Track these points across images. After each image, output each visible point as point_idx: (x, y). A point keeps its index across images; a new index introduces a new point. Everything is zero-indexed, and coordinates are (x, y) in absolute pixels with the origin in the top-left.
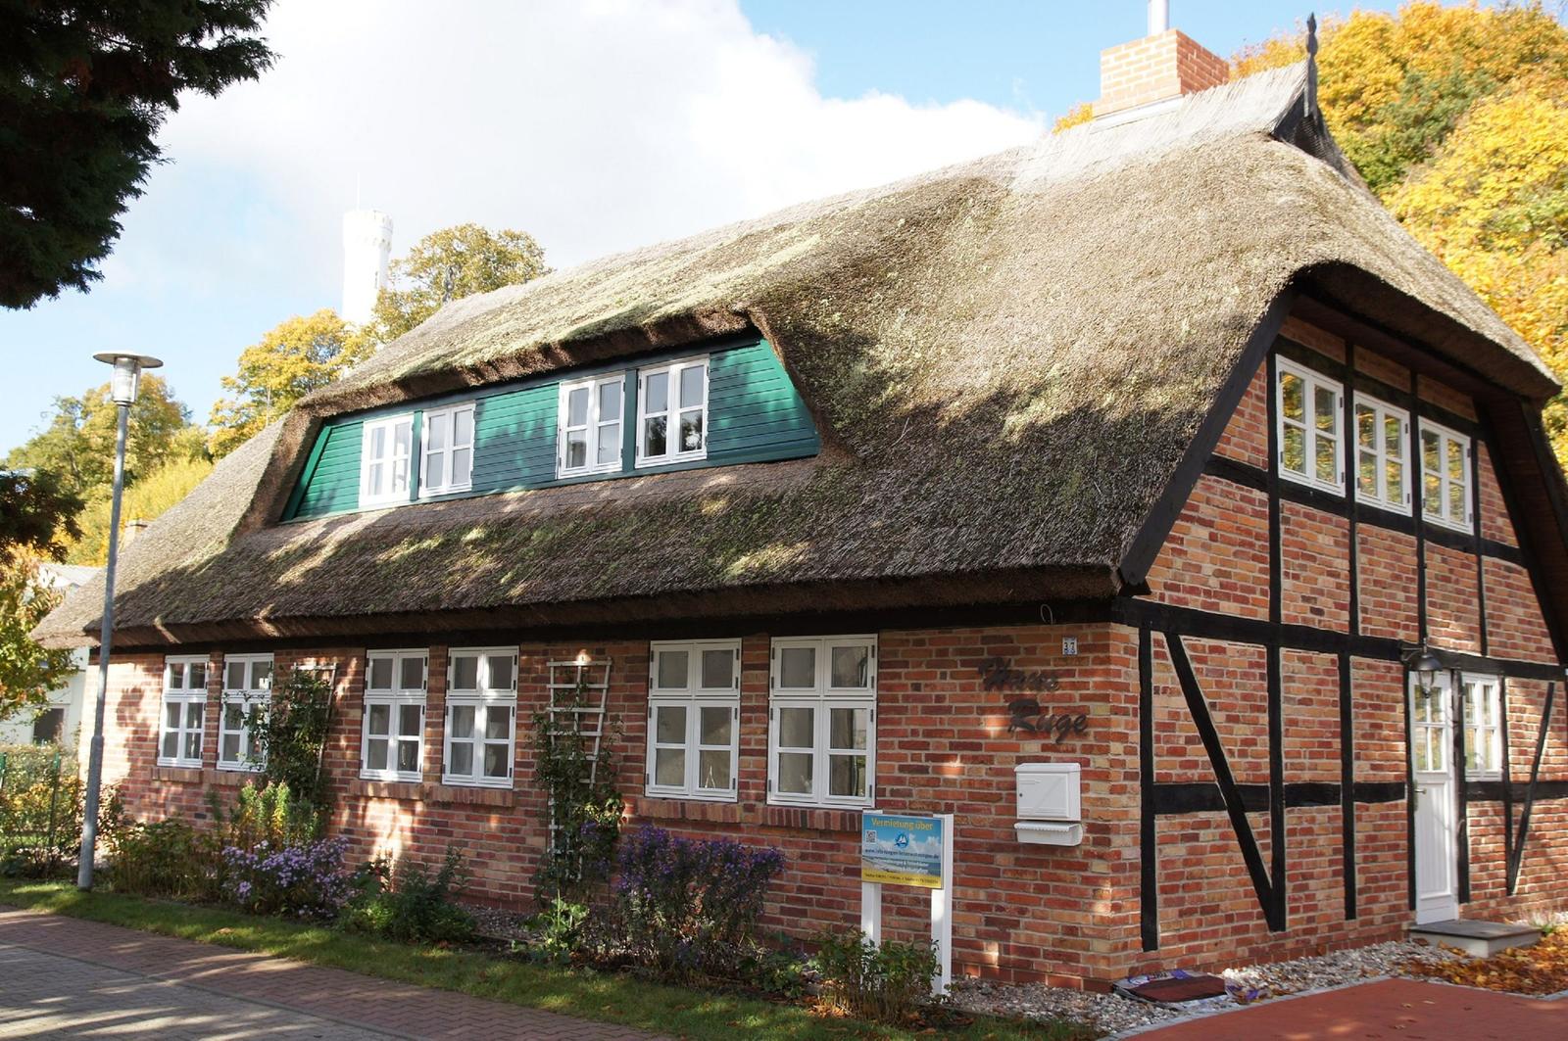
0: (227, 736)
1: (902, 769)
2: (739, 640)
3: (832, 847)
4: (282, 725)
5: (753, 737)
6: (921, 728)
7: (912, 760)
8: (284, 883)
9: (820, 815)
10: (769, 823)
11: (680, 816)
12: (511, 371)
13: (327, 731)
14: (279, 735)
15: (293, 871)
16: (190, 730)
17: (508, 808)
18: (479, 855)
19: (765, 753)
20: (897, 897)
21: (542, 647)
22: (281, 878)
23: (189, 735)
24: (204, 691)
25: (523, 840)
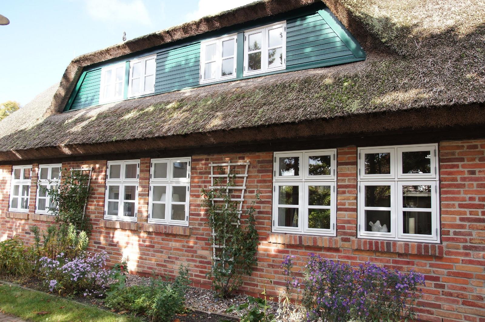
0: (40, 199)
1: (462, 219)
2: (335, 150)
3: (408, 263)
4: (66, 195)
5: (347, 202)
6: (477, 197)
7: (470, 214)
8: (75, 279)
9: (401, 245)
10: (362, 248)
11: (298, 243)
12: (178, 36)
13: (88, 198)
14: (65, 199)
15: (80, 271)
16: (23, 197)
17: (186, 236)
18: (169, 258)
19: (356, 210)
20: (462, 294)
21: (205, 157)
22: (74, 277)
23: (23, 199)
24: (30, 180)
25: (195, 252)
